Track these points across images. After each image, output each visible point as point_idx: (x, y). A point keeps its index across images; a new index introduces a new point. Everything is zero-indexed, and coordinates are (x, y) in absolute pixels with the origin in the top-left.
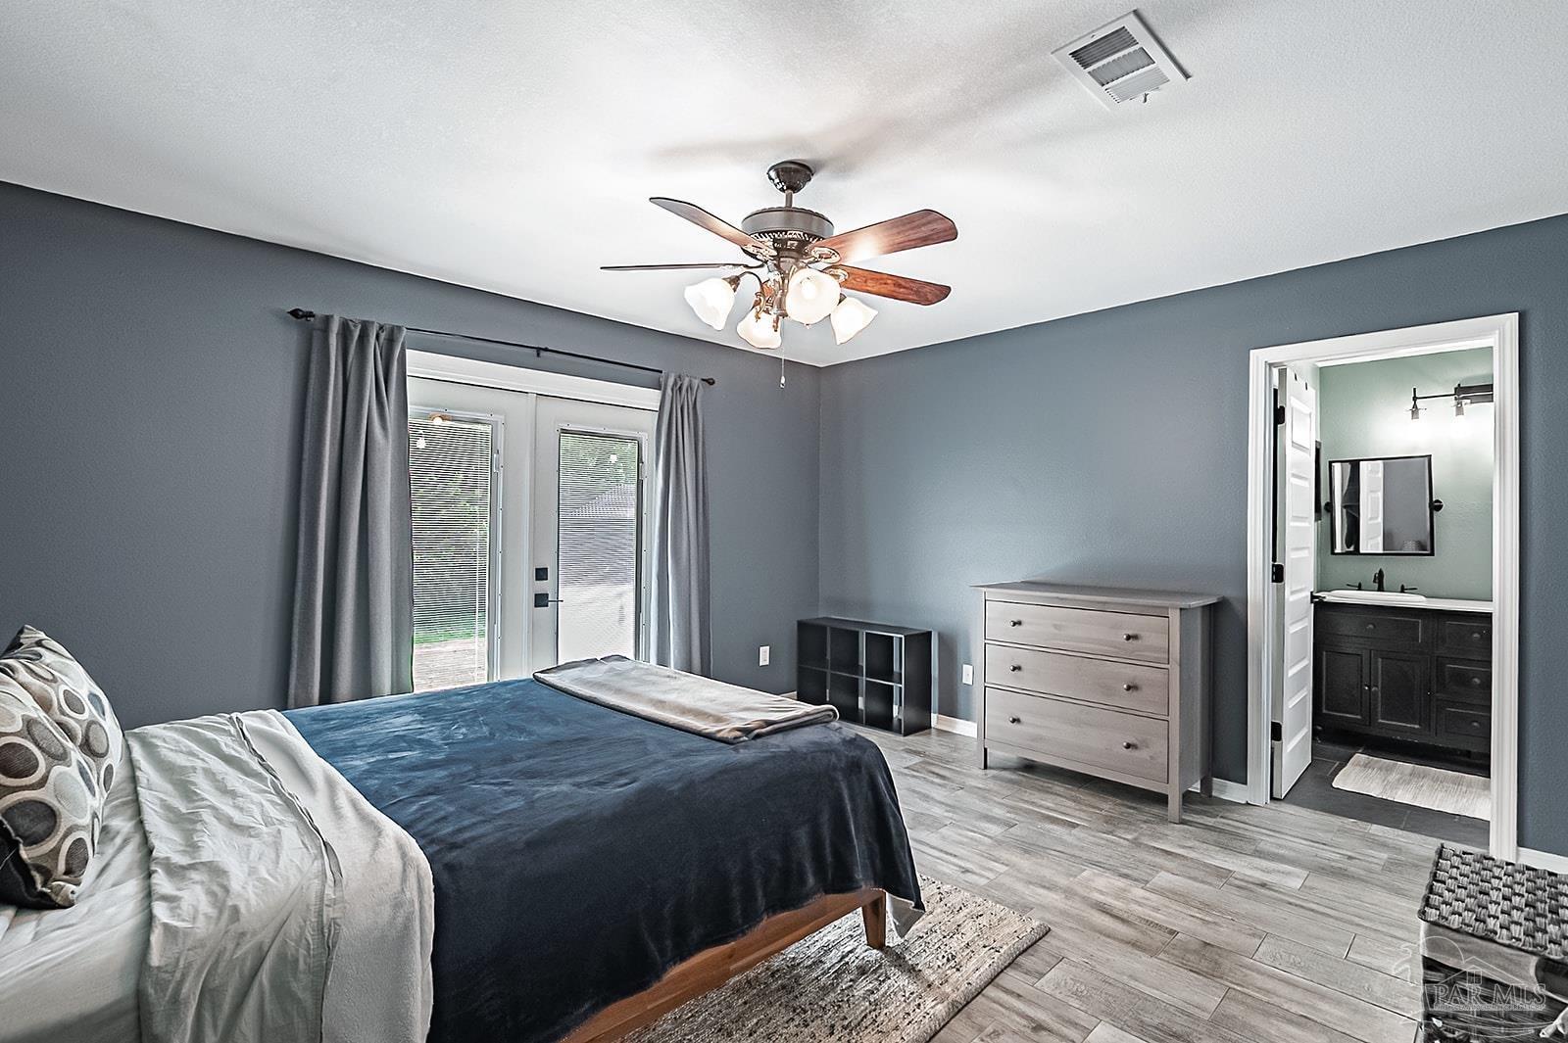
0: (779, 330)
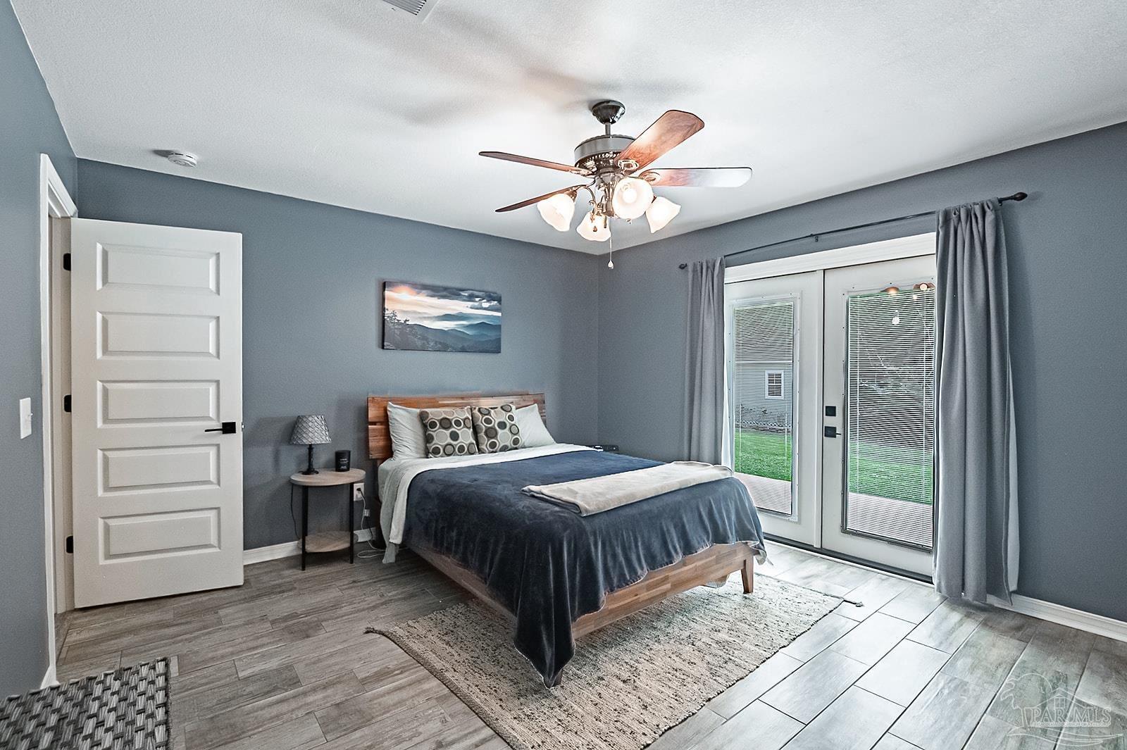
0: (608, 226)
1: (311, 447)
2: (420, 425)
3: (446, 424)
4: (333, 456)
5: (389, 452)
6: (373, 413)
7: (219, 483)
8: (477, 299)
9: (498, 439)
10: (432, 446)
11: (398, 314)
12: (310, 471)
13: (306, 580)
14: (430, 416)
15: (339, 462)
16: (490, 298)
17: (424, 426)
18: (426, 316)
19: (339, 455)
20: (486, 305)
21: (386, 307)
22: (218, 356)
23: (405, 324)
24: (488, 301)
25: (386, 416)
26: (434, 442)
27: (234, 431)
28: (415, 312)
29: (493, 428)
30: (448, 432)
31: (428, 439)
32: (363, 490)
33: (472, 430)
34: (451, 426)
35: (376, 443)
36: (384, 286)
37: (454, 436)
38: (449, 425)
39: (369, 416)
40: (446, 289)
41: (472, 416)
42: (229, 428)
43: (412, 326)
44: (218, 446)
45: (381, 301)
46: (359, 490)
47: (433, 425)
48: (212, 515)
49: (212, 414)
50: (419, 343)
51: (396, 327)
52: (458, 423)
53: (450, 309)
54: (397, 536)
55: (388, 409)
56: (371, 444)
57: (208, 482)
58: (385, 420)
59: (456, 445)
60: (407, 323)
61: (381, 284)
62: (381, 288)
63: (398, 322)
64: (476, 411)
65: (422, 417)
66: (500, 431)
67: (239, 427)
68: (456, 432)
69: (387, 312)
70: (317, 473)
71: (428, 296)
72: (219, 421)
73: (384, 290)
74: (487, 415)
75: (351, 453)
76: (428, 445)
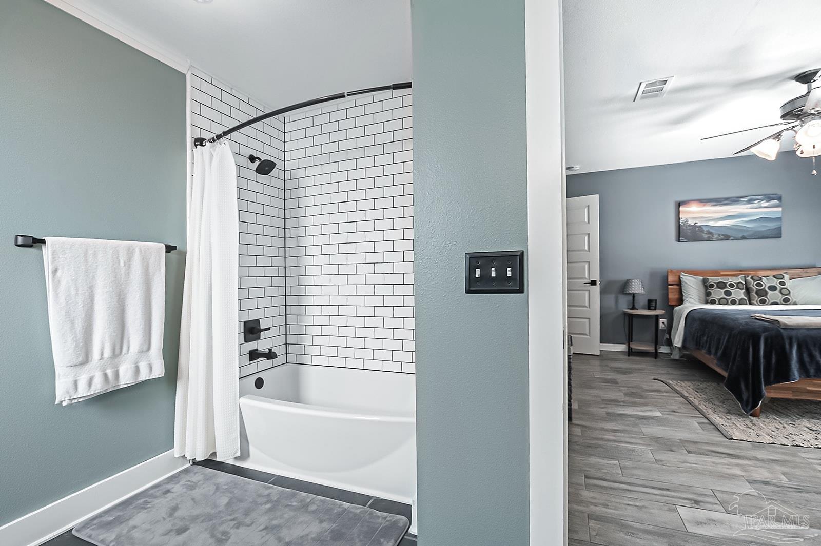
1: (634, 295)
2: (703, 286)
3: (721, 285)
4: (646, 302)
5: (681, 301)
6: (671, 279)
7: (589, 307)
8: (756, 202)
9: (768, 297)
10: (710, 299)
11: (689, 220)
12: (633, 308)
13: (629, 360)
14: (710, 281)
15: (650, 305)
16: (769, 198)
17: (706, 287)
18: (711, 218)
19: (650, 301)
20: (765, 204)
21: (681, 217)
22: (589, 251)
23: (695, 226)
24: (768, 201)
25: (680, 281)
26: (712, 296)
27: (596, 284)
28: (702, 217)
29: (764, 290)
30: (723, 291)
31: (708, 294)
32: (666, 323)
33: (744, 290)
34: (725, 287)
35: (673, 296)
36: (679, 204)
37: (728, 293)
38: (724, 286)
39: (669, 281)
40: (727, 199)
41: (745, 282)
42: (593, 283)
43: (700, 227)
44: (589, 290)
45: (678, 214)
46: (663, 323)
47: (712, 286)
48: (587, 321)
49: (587, 277)
50: (706, 236)
51: (688, 228)
52: (732, 285)
53: (730, 212)
54: (679, 342)
55: (681, 276)
56: (670, 296)
57: (586, 307)
58: (679, 284)
59: (729, 299)
60: (696, 225)
61: (677, 204)
62: (678, 206)
63: (690, 225)
64: (749, 278)
65: (705, 281)
66: (770, 292)
67: (598, 283)
68: (729, 291)
69: (681, 220)
70: (637, 309)
71: (711, 206)
72: (589, 279)
73: (679, 207)
74: (759, 281)
75: (658, 301)
76: (707, 298)
